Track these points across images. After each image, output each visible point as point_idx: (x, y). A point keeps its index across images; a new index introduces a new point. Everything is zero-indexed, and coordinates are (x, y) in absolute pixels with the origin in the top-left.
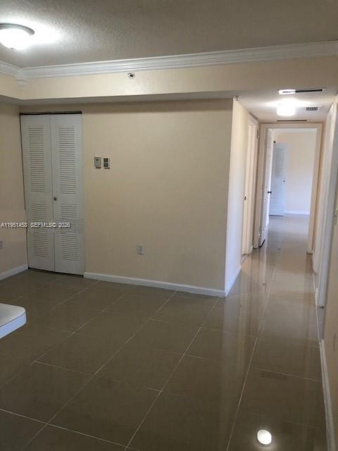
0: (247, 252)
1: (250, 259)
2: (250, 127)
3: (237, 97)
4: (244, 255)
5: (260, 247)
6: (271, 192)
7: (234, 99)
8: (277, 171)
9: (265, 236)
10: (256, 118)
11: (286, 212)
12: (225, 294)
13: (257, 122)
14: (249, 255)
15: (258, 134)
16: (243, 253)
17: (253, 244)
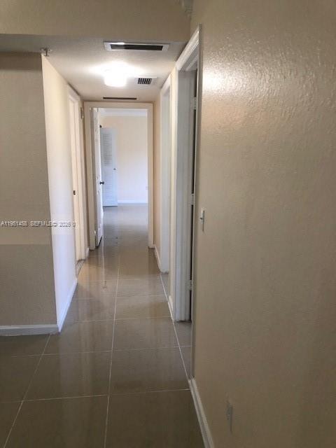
0: (83, 258)
1: (87, 265)
2: (71, 105)
3: (46, 50)
4: (79, 261)
5: (97, 247)
6: (103, 183)
7: (43, 56)
8: (106, 159)
9: (101, 233)
10: (78, 93)
11: (119, 201)
12: (58, 328)
13: (78, 98)
14: (85, 260)
15: (82, 113)
16: (78, 259)
17: (89, 245)
